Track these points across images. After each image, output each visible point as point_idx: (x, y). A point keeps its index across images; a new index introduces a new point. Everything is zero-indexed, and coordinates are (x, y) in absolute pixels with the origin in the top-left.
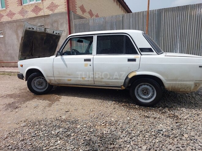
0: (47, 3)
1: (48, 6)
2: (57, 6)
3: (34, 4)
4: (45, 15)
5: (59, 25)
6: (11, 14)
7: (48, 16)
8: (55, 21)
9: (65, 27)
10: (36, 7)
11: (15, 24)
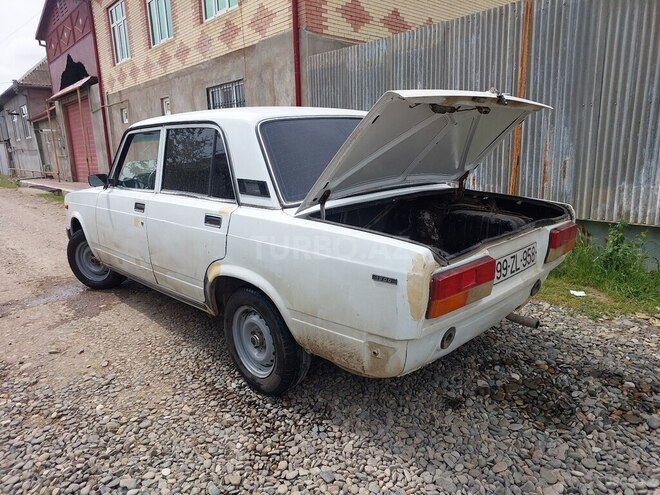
0: (250, 10)
1: (252, 17)
2: (270, 16)
3: (225, 15)
4: (247, 45)
5: (276, 77)
6: (183, 52)
7: (252, 48)
8: (268, 65)
9: (288, 80)
10: (228, 23)
11: (189, 77)
